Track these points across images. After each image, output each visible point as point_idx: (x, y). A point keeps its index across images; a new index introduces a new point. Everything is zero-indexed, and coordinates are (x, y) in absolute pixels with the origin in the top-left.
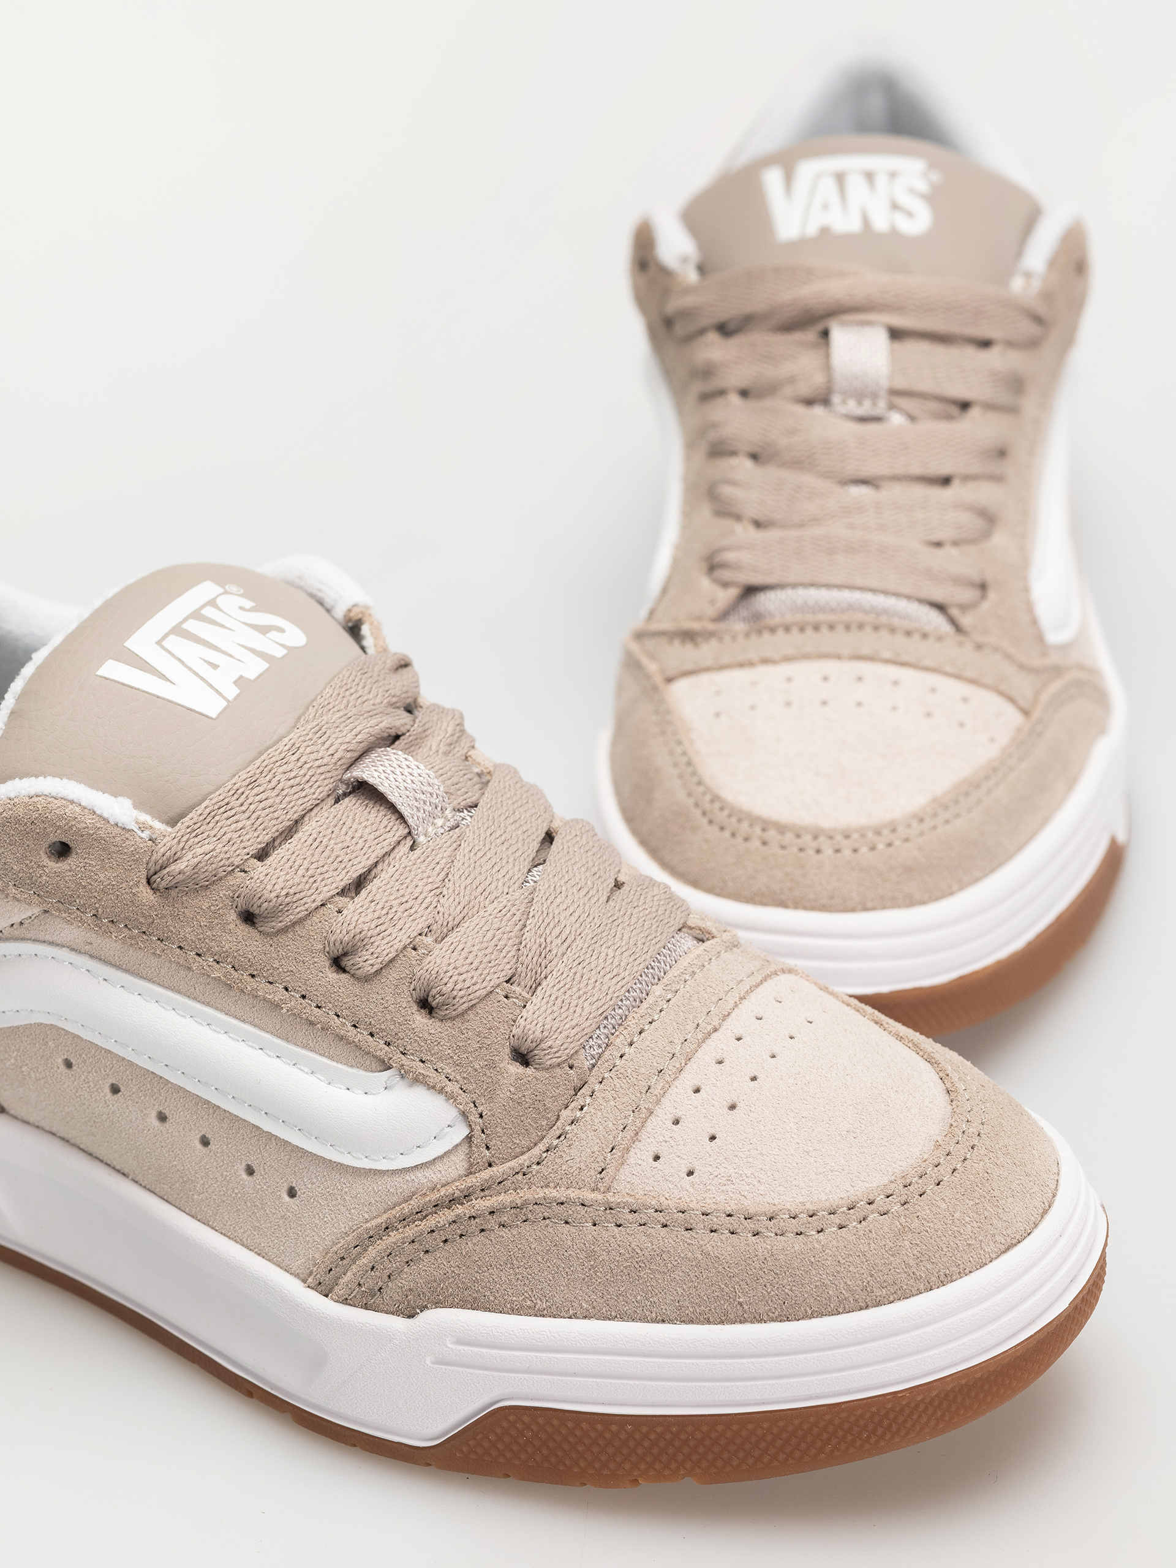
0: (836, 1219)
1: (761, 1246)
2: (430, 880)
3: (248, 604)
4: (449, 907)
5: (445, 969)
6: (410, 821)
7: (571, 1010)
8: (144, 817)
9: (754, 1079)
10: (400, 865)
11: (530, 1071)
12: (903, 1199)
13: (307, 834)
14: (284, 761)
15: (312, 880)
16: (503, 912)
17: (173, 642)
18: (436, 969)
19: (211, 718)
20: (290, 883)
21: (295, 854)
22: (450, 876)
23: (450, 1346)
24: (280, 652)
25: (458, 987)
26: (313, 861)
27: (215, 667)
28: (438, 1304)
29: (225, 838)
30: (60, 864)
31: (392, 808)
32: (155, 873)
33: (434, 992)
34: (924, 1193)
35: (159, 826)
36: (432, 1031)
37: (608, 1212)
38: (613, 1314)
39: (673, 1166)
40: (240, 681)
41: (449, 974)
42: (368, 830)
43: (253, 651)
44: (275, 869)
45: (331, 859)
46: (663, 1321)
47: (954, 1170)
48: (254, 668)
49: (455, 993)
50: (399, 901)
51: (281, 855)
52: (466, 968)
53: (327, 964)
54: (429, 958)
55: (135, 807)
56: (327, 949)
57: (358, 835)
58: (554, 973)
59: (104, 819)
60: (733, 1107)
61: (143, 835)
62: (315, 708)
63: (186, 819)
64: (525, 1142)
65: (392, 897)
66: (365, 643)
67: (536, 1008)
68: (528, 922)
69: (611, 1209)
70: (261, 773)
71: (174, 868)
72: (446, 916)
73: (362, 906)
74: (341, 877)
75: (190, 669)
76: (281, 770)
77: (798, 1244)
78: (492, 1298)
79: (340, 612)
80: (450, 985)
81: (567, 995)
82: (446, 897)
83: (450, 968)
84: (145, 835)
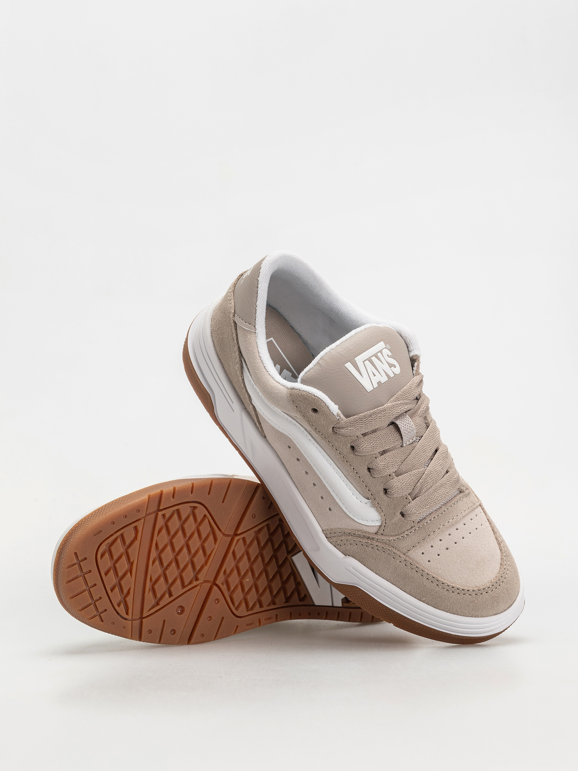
0: (458, 591)
1: (437, 589)
2: (402, 458)
3: (390, 354)
4: (404, 468)
5: (395, 486)
6: (404, 440)
7: (420, 508)
8: (340, 412)
9: (456, 543)
10: (396, 451)
11: (403, 519)
12: (476, 593)
13: (377, 434)
14: (381, 413)
15: (373, 448)
16: (415, 475)
17: (367, 363)
18: (393, 485)
19: (368, 392)
20: (368, 447)
21: (372, 439)
22: (407, 459)
23: (351, 568)
24: (392, 375)
25: (396, 492)
26: (376, 442)
27: (375, 375)
28: (353, 557)
29: (357, 428)
30: (313, 414)
31: (401, 435)
32: (336, 428)
33: (389, 490)
34: (482, 594)
35: (342, 416)
36: (384, 498)
37: (405, 561)
38: (394, 583)
39: (425, 558)
40: (379, 383)
41: (395, 488)
42: (393, 438)
43: (386, 373)
44: (365, 441)
45: (380, 443)
46: (405, 592)
47: (492, 590)
48: (384, 379)
49: (394, 493)
50: (391, 461)
51: (368, 437)
52: (400, 488)
53: (367, 468)
54: (392, 481)
55: (339, 409)
56: (368, 466)
57: (389, 439)
58: (421, 496)
59: (330, 410)
60: (447, 549)
61: (337, 417)
62: (394, 398)
63: (350, 418)
64: (393, 534)
65: (390, 460)
66: (414, 368)
67: (412, 505)
68: (420, 480)
69: (406, 560)
70: (374, 414)
71: (341, 430)
72: (401, 470)
73: (382, 459)
74: (380, 449)
75: (368, 374)
76: (379, 415)
77: (446, 593)
78: (367, 564)
79: (412, 354)
80: (394, 491)
81: (421, 504)
82: (404, 465)
83: (396, 486)
84: (338, 418)
